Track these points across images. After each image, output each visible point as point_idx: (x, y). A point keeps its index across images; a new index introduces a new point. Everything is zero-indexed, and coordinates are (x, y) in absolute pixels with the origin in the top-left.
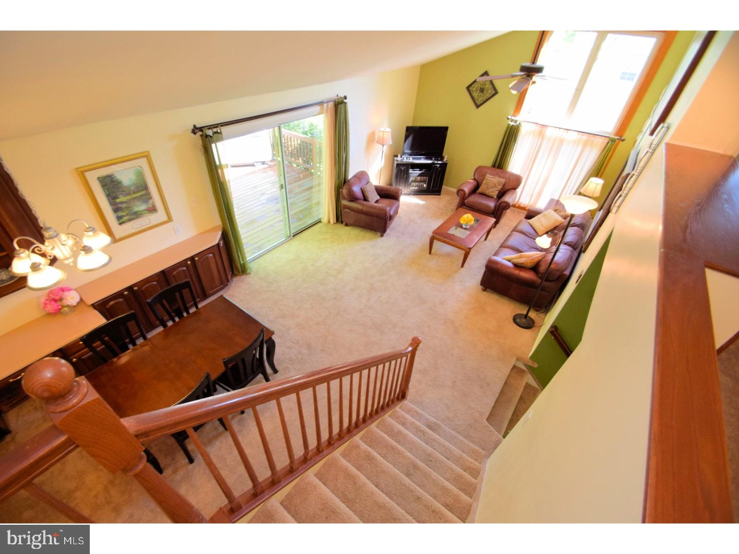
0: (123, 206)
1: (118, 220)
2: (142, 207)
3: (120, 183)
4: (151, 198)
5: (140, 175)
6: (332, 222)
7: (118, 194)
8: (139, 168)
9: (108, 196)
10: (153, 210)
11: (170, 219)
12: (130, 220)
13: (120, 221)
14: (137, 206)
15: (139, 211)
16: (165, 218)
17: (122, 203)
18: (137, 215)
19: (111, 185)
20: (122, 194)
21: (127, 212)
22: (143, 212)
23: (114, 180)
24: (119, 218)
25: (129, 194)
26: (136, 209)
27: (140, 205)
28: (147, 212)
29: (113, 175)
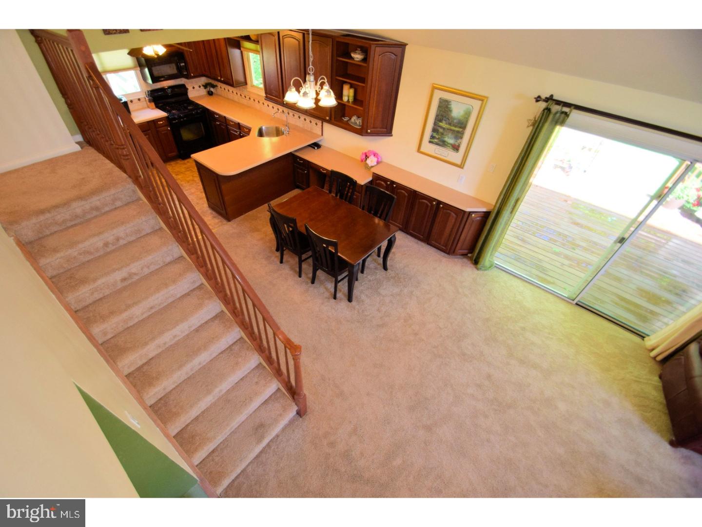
0: (441, 130)
1: (430, 138)
2: (450, 140)
3: (451, 111)
4: (461, 138)
5: (468, 114)
6: (653, 354)
7: (444, 119)
8: (471, 107)
9: (437, 116)
10: (456, 148)
11: (461, 166)
12: (437, 144)
13: (431, 140)
14: (448, 138)
15: (447, 142)
16: (459, 162)
17: (441, 127)
18: (443, 144)
19: (444, 108)
20: (446, 120)
21: (439, 136)
22: (449, 145)
23: (449, 106)
24: (432, 137)
25: (450, 124)
26: (446, 139)
27: (451, 138)
28: (451, 147)
29: (450, 102)
